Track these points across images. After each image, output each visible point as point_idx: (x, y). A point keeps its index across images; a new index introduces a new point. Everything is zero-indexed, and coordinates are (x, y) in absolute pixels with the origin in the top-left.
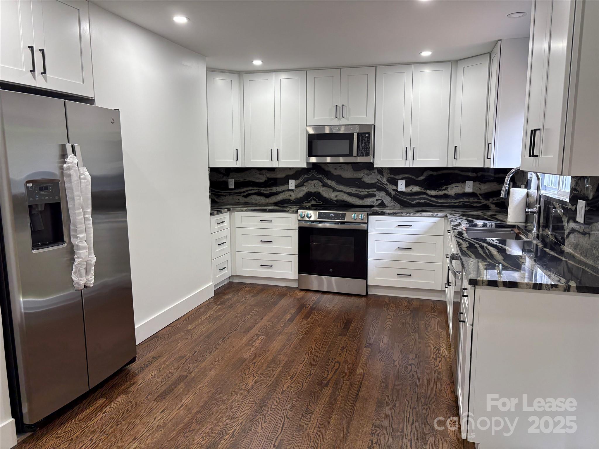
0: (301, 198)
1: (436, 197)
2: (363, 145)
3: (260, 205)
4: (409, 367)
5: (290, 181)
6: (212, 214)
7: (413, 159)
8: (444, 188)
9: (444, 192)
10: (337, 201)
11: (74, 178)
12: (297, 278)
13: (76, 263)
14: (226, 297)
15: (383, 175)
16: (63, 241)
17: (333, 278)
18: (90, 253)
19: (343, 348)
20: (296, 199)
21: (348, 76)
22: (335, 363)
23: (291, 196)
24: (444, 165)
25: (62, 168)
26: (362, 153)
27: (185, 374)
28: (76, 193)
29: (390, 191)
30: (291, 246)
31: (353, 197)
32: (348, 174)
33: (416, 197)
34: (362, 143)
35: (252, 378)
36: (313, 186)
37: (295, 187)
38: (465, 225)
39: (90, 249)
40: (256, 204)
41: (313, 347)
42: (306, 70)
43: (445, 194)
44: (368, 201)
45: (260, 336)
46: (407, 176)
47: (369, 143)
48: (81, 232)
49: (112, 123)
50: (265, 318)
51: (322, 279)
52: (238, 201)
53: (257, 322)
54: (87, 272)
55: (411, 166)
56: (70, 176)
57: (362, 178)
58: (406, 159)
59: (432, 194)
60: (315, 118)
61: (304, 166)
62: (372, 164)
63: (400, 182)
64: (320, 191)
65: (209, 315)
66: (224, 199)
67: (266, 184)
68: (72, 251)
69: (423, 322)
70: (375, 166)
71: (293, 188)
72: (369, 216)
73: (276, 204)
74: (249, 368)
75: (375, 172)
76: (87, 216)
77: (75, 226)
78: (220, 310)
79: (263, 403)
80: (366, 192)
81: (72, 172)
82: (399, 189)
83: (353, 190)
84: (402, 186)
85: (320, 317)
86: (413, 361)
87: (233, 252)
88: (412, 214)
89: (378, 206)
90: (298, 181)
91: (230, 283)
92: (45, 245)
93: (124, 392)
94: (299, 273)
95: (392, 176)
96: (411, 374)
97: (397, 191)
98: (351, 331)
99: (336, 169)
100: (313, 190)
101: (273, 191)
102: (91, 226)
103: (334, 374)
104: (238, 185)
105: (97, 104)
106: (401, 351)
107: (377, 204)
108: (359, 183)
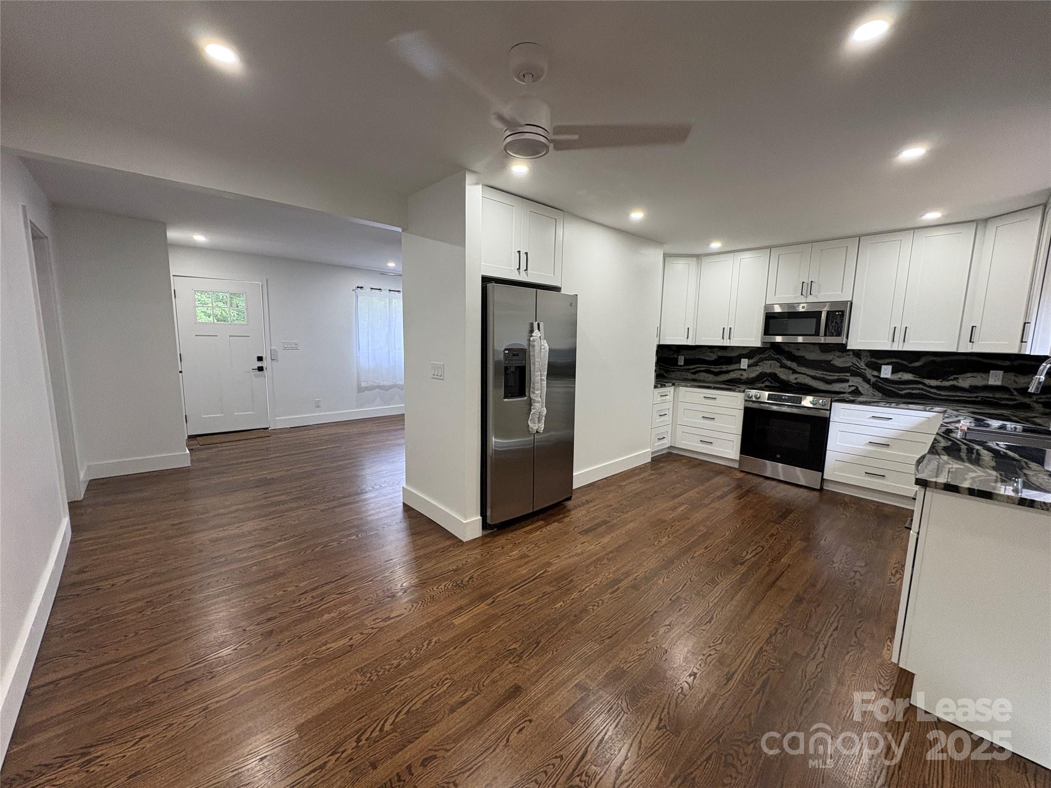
0: (753, 378)
1: (937, 388)
2: (833, 324)
3: (707, 382)
4: (852, 574)
5: (742, 360)
6: (655, 387)
7: (904, 341)
8: (952, 377)
9: (951, 383)
10: (797, 384)
11: (537, 348)
12: (738, 458)
13: (532, 413)
14: (661, 465)
15: (860, 359)
16: (525, 396)
17: (780, 465)
18: (542, 407)
19: (772, 535)
20: (747, 378)
21: (821, 250)
22: (758, 546)
23: (742, 375)
24: (954, 350)
25: (529, 340)
26: (832, 332)
27: (608, 519)
28: (537, 360)
29: (869, 376)
30: (735, 425)
31: (817, 381)
32: (812, 356)
33: (907, 386)
34: (832, 322)
35: (666, 538)
36: (768, 367)
37: (748, 367)
38: (968, 424)
39: (542, 403)
40: (704, 381)
41: (738, 527)
42: (770, 248)
43: (953, 386)
44: (837, 387)
45: (684, 504)
46: (894, 360)
47: (842, 322)
48: (538, 390)
49: (571, 305)
50: (695, 490)
51: (765, 464)
52: (686, 377)
53: (686, 491)
54: (539, 421)
55: (900, 349)
56: (534, 346)
57: (831, 361)
58: (893, 341)
59: (932, 385)
60: (776, 296)
61: (759, 344)
62: (845, 345)
63: (883, 367)
64: (777, 372)
65: (642, 477)
66: (673, 375)
67: (717, 362)
68: (530, 403)
69: (890, 532)
70: (848, 348)
71: (746, 368)
72: (833, 403)
73: (725, 382)
74: (666, 529)
75: (849, 355)
76: (543, 378)
77: (534, 384)
78: (652, 474)
79: (670, 562)
80: (835, 376)
81: (535, 343)
82: (883, 376)
83: (819, 373)
84: (886, 372)
85: (754, 500)
86: (859, 569)
87: (674, 423)
88: (893, 405)
89: (849, 393)
90: (752, 361)
91: (669, 454)
92: (512, 397)
93: (557, 521)
94: (741, 453)
95: (873, 360)
96: (852, 580)
97: (879, 377)
98: (788, 521)
99: (798, 349)
100: (768, 371)
101: (722, 370)
102: (545, 385)
103: (754, 556)
104: (687, 362)
105: (563, 292)
106: (847, 555)
107: (850, 390)
108: (829, 367)
